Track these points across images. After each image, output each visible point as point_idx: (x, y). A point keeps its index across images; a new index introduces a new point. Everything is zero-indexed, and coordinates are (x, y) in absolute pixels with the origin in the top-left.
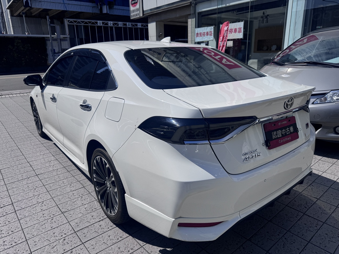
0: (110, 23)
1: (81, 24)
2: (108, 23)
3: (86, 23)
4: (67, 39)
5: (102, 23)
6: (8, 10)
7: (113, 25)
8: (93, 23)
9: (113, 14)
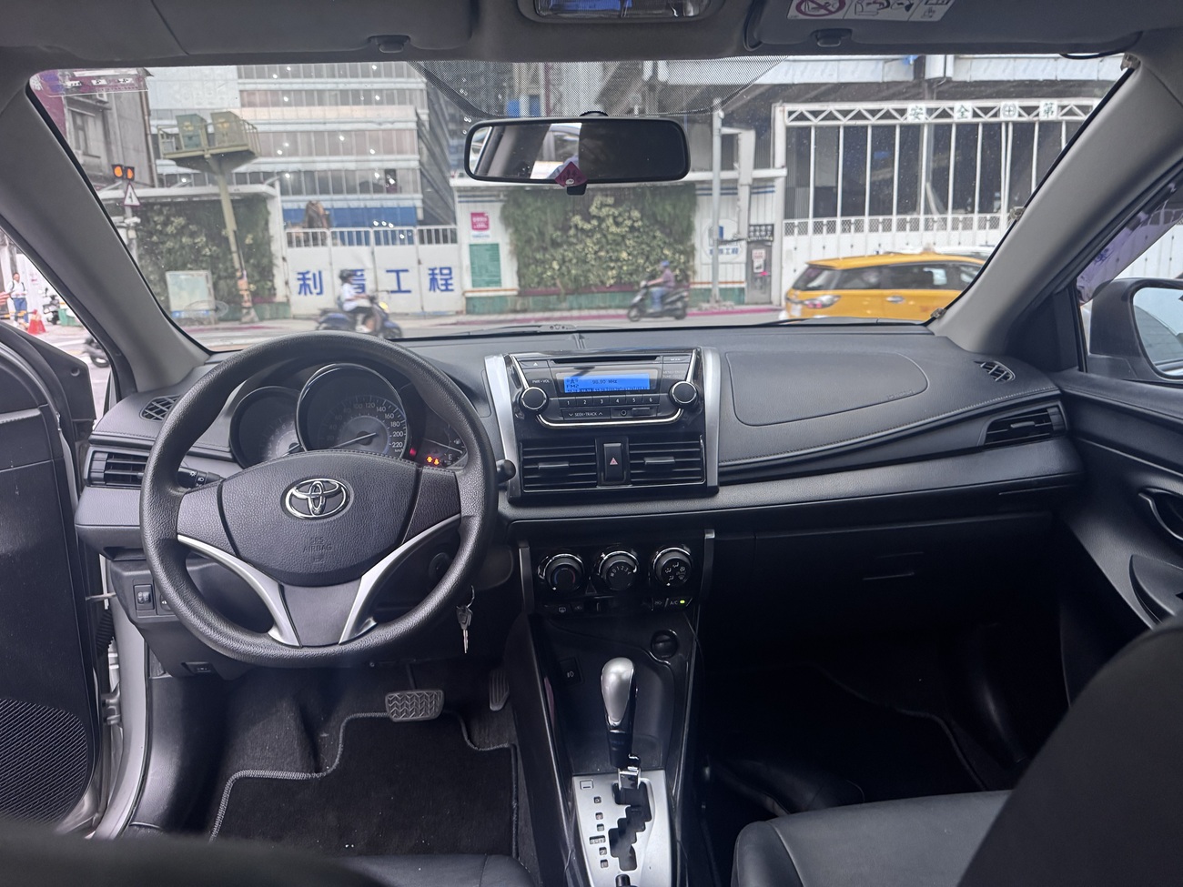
0: (963, 111)
2: (952, 109)
3: (859, 116)
4: (773, 186)
5: (924, 111)
7: (975, 115)
8: (888, 115)
9: (968, 80)
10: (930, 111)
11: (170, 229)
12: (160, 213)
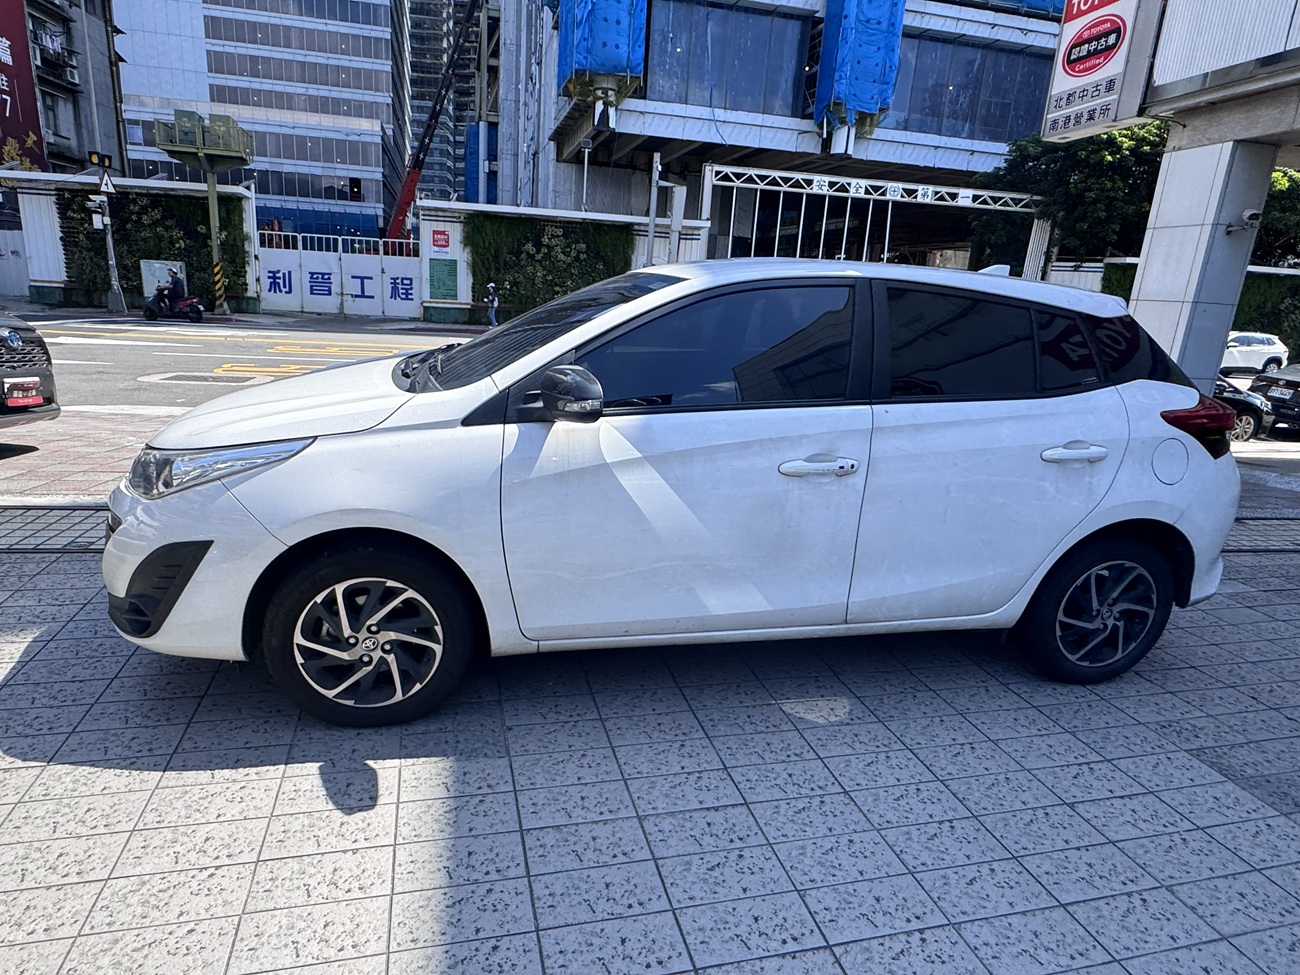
0: (857, 188)
1: (757, 183)
2: (849, 184)
3: (774, 182)
4: (699, 235)
5: (827, 184)
7: (867, 192)
8: (797, 184)
9: (865, 159)
10: (831, 185)
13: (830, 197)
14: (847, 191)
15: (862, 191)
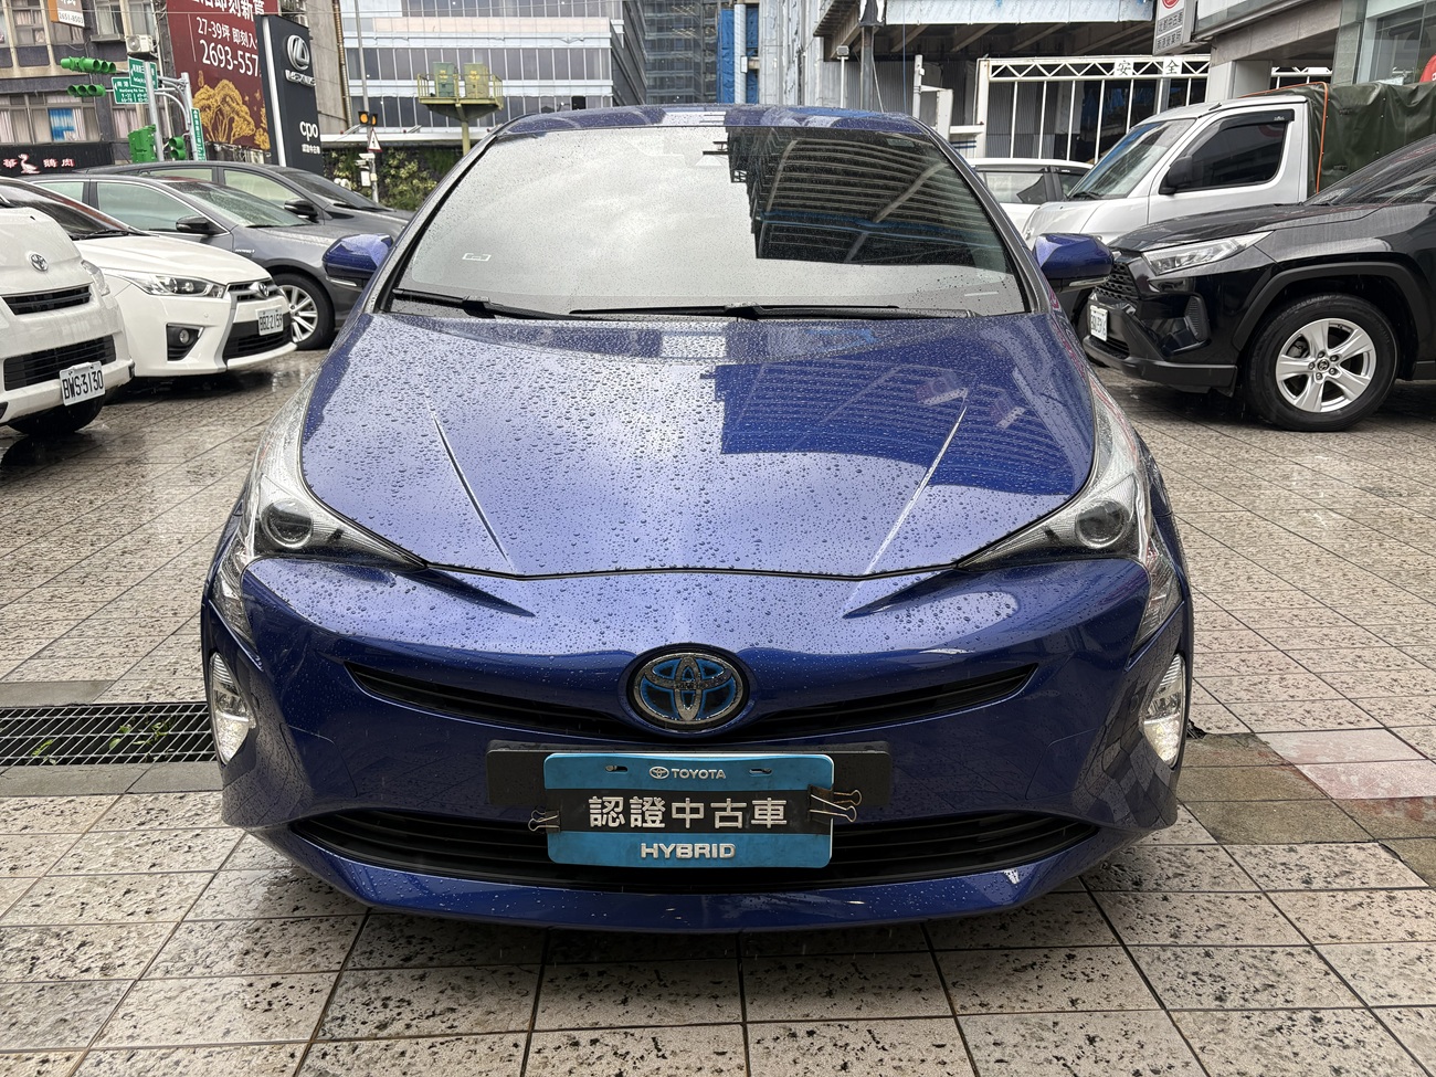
0: (1173, 65)
1: (1045, 75)
2: (1161, 64)
3: (1065, 71)
4: (974, 142)
5: (1132, 66)
6: (818, 39)
7: (1185, 70)
8: (1094, 70)
10: (1138, 66)
11: (403, 173)
12: (394, 158)
13: (1135, 81)
14: (1161, 73)
15: (1179, 70)
